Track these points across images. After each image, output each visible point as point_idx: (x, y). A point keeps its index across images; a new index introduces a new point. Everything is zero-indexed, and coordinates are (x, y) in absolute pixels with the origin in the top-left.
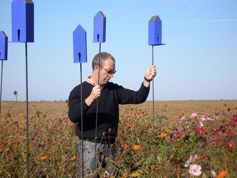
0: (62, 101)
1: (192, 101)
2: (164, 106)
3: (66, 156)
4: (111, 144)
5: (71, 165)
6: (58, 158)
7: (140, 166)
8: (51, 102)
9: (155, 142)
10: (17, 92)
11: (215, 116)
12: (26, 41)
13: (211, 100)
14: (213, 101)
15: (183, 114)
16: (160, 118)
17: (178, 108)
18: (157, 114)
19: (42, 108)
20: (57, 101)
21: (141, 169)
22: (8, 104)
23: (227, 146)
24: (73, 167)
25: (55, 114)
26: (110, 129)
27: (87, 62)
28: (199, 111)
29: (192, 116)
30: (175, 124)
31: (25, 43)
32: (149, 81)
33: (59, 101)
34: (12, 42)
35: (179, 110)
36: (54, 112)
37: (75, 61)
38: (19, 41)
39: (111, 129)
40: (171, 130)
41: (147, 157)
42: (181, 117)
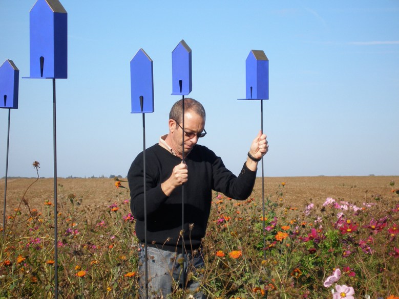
0: (103, 177)
1: (322, 178)
2: (280, 186)
3: (119, 270)
4: (194, 249)
5: (127, 285)
6: (104, 273)
7: (242, 286)
8: (85, 180)
9: (270, 246)
10: (38, 163)
11: (364, 204)
12: (53, 77)
13: (355, 176)
14: (358, 178)
15: (311, 200)
16: (273, 207)
17: (300, 190)
18: (267, 199)
19: (71, 188)
20: (95, 178)
21: (244, 293)
22: (14, 182)
23: (394, 254)
24: (129, 288)
25: (92, 198)
26: (192, 225)
27: (153, 111)
28: (334, 194)
29: (326, 203)
30: (297, 216)
31: (52, 79)
32: (256, 160)
33: (98, 177)
34: (31, 77)
35: (301, 192)
36: (92, 196)
37: (134, 110)
38: (42, 76)
39: (194, 225)
40: (291, 226)
41: (254, 271)
42: (308, 205)
